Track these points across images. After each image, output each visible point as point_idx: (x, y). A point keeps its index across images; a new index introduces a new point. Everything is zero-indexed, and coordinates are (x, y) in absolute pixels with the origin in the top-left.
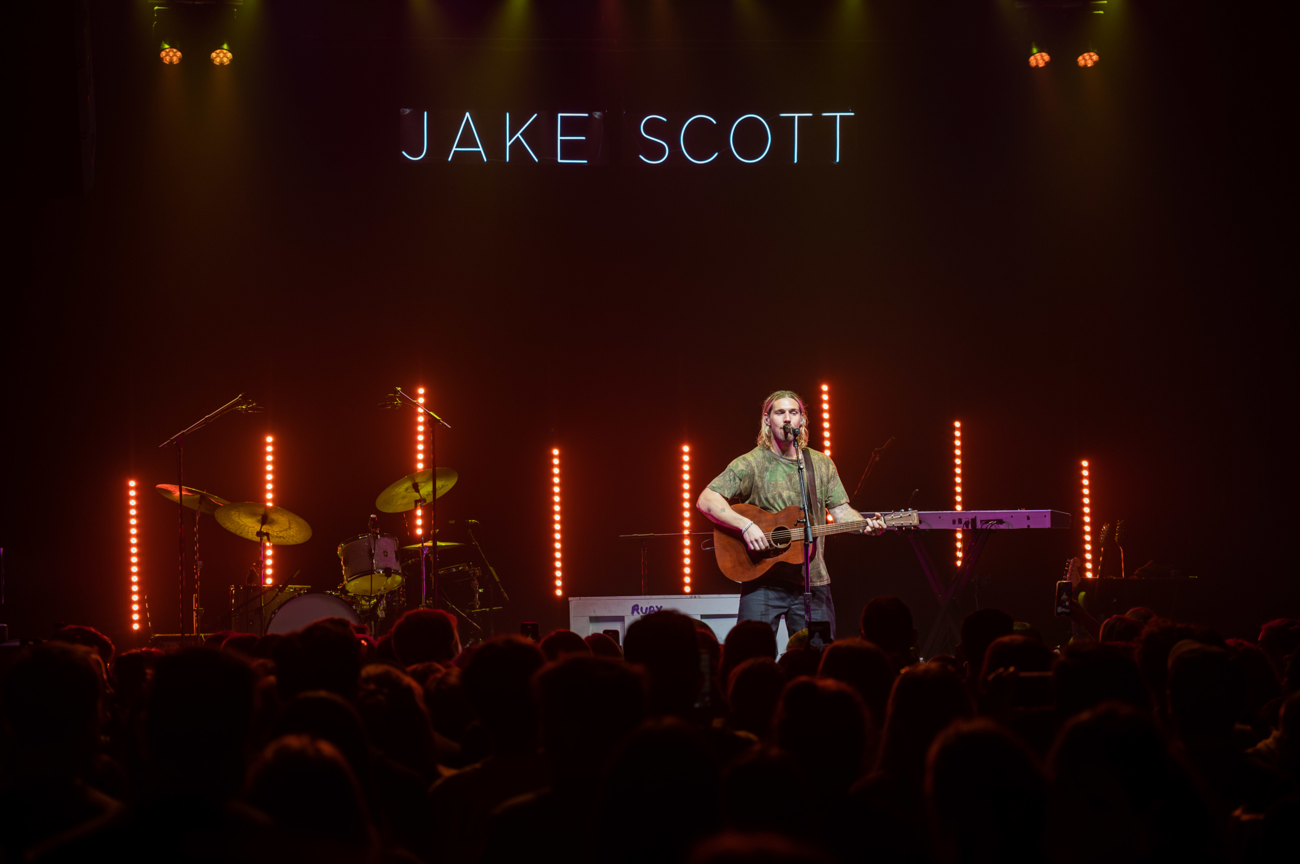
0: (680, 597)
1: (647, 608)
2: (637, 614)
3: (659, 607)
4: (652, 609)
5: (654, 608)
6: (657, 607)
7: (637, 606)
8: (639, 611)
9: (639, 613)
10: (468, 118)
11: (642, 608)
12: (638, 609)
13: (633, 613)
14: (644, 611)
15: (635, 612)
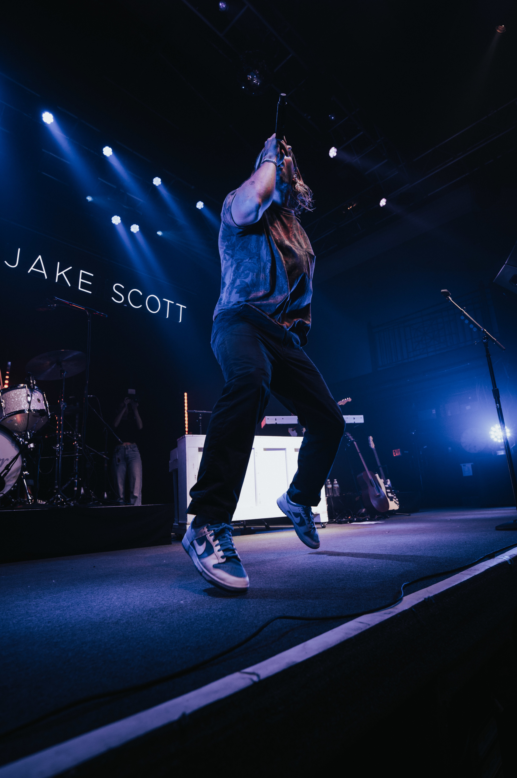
10: (39, 259)
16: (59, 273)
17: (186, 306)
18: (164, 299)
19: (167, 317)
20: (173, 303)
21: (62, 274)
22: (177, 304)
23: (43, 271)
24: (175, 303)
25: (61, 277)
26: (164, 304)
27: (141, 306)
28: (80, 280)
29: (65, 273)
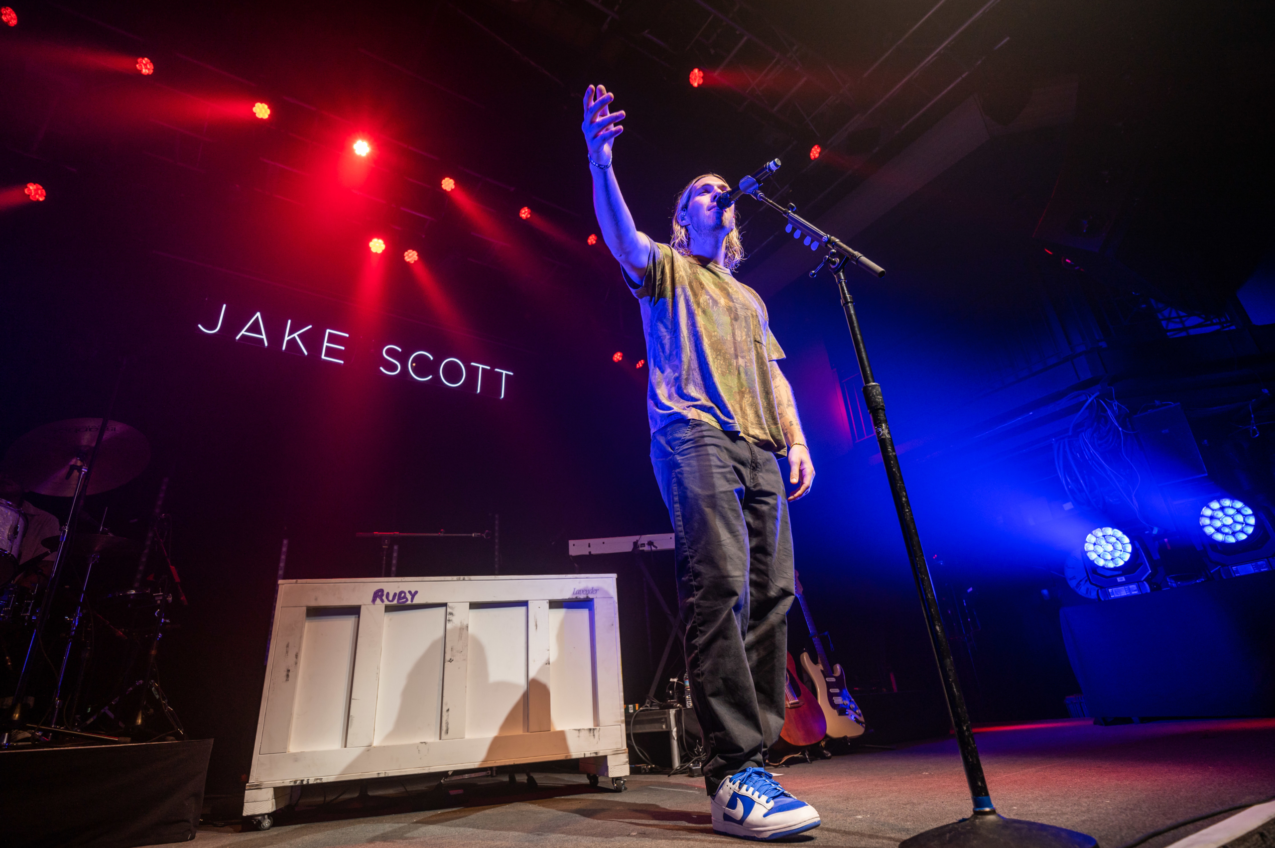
0: (443, 579)
1: (395, 594)
2: (381, 603)
3: (413, 592)
4: (403, 595)
5: (405, 593)
6: (410, 592)
7: (382, 591)
8: (384, 598)
9: (382, 601)
10: (258, 317)
11: (388, 594)
12: (383, 595)
13: (374, 601)
14: (391, 598)
15: (378, 600)
16: (288, 336)
17: (512, 372)
18: (473, 364)
19: (478, 391)
20: (489, 368)
21: (294, 338)
22: (496, 370)
23: (262, 335)
24: (493, 368)
25: (292, 342)
26: (472, 372)
27: (431, 377)
28: (326, 344)
29: (298, 335)
